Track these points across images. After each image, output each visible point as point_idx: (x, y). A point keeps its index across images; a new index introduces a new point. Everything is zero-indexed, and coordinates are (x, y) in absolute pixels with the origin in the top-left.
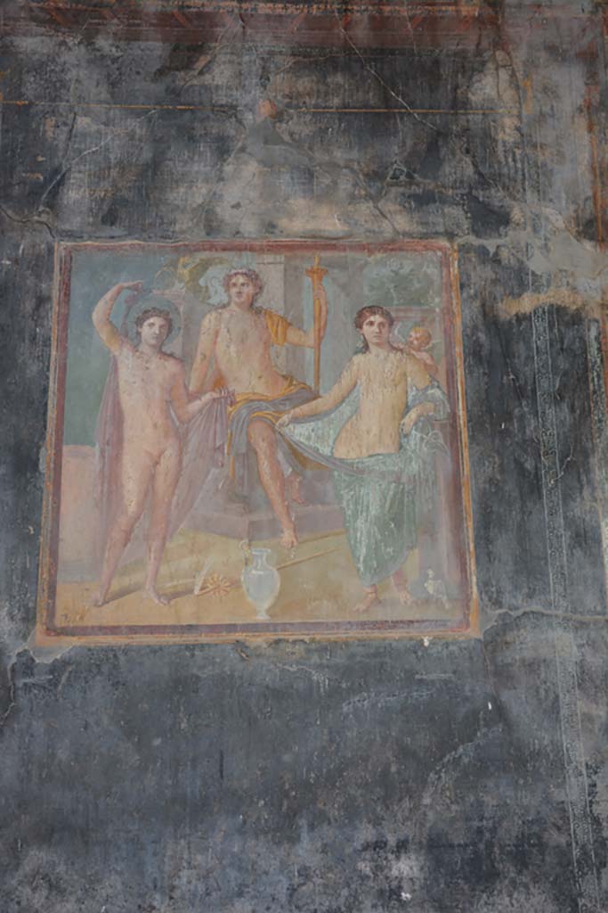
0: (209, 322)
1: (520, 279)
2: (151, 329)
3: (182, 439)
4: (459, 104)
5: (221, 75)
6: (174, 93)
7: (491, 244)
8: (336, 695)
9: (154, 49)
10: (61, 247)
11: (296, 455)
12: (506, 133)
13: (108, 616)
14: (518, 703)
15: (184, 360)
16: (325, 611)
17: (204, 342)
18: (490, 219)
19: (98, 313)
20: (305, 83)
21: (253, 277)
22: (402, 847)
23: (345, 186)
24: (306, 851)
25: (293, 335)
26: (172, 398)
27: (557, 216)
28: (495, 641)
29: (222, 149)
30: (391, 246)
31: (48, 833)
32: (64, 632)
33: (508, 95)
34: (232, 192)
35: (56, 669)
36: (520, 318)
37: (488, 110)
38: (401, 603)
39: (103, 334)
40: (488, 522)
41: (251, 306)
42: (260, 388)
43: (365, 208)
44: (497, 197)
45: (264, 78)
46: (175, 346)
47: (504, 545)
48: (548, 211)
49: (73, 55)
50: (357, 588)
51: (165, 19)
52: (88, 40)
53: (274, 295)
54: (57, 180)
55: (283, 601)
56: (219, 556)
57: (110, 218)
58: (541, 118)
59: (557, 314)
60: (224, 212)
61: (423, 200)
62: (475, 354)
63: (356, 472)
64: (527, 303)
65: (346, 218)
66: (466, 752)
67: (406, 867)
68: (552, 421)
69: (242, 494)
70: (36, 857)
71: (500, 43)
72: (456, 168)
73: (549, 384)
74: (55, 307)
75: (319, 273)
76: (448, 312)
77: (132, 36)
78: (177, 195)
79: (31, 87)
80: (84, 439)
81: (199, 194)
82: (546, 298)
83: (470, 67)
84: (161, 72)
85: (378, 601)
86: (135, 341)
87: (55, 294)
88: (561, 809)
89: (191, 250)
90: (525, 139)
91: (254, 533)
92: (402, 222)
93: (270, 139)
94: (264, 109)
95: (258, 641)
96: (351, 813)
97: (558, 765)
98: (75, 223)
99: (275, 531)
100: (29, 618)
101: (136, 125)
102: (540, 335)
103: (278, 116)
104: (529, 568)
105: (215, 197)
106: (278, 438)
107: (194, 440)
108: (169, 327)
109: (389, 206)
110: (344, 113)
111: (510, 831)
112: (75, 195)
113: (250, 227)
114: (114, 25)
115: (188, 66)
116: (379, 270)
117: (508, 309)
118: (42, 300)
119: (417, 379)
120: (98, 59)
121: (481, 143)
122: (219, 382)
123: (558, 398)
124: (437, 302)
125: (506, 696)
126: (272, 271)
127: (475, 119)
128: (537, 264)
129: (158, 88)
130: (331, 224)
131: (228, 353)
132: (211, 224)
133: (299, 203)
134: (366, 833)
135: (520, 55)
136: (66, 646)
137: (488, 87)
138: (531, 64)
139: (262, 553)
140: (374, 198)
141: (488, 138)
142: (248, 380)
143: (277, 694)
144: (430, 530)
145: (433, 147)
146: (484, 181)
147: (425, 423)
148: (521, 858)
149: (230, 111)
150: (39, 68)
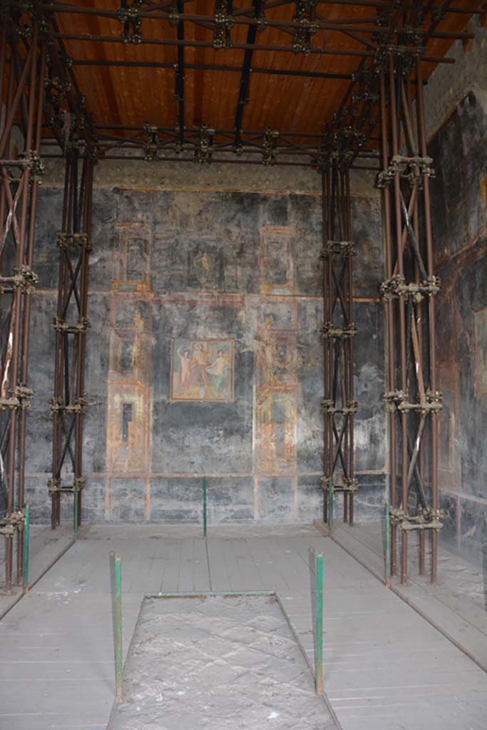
0: (195, 353)
1: (244, 346)
3: (191, 371)
4: (236, 316)
5: (198, 311)
6: (190, 314)
7: (240, 340)
8: (212, 409)
9: (187, 306)
10: (172, 340)
11: (208, 374)
12: (244, 322)
13: (180, 397)
14: (239, 411)
15: (191, 359)
16: (211, 397)
17: (194, 356)
18: (240, 336)
19: (178, 351)
20: (211, 313)
21: (202, 345)
22: (221, 430)
23: (217, 330)
24: (207, 430)
25: (208, 355)
26: (190, 364)
27: (251, 336)
28: (236, 402)
29: (198, 324)
30: (224, 340)
31: (173, 426)
32: (175, 399)
33: (244, 315)
34: (199, 331)
35: (173, 404)
36: (244, 353)
37: (241, 317)
38: (222, 397)
39: (179, 354)
40: (236, 385)
41: (202, 350)
42: (203, 363)
43: (220, 334)
44: (241, 332)
45: (205, 312)
47: (238, 388)
48: (249, 335)
49: (174, 308)
50: (216, 394)
51: (189, 301)
52: (177, 305)
53: (205, 349)
54: (172, 329)
55: (205, 395)
57: (180, 335)
58: (249, 319)
59: (249, 352)
60: (197, 334)
61: (229, 333)
62: (236, 357)
64: (245, 350)
65: (218, 336)
66: (230, 417)
67: (221, 432)
68: (247, 370)
70: (171, 429)
71: (243, 305)
72: (236, 327)
73: (247, 363)
74: (171, 351)
75: (212, 345)
76: (232, 351)
77: (183, 304)
78: (190, 332)
79: (168, 313)
81: (194, 331)
82: (248, 349)
83: (238, 310)
84: (188, 311)
85: (219, 396)
86: (184, 355)
87: (171, 347)
88: (243, 425)
89: (192, 340)
90: (247, 322)
91: (201, 386)
92: (226, 336)
93: (205, 322)
94: (205, 317)
95: (201, 401)
96: (214, 425)
97: (243, 419)
98: (174, 336)
99: (204, 385)
100: (169, 397)
101: (184, 319)
102: (246, 354)
103: (207, 318)
104: (242, 392)
105: (196, 332)
107: (193, 371)
108: (189, 353)
109: (224, 333)
110: (217, 318)
111: (236, 428)
112: (174, 331)
113: (202, 337)
114: (181, 302)
115: (192, 309)
116: (222, 344)
117: (242, 351)
118: (170, 349)
119: (227, 362)
120: (178, 308)
121: (239, 323)
122: (196, 362)
123: (248, 366)
125: (237, 410)
127: (238, 319)
128: (247, 344)
129: (188, 313)
130: (215, 337)
131: (198, 358)
132: (195, 335)
133: (210, 333)
134: (216, 428)
135: (247, 308)
136: (174, 401)
137: (241, 313)
138: (249, 309)
140: (222, 332)
143: (204, 409)
144: (227, 385)
145: (231, 324)
146: (240, 329)
147: (228, 369)
148: (237, 431)
149: (199, 317)
150: (169, 310)
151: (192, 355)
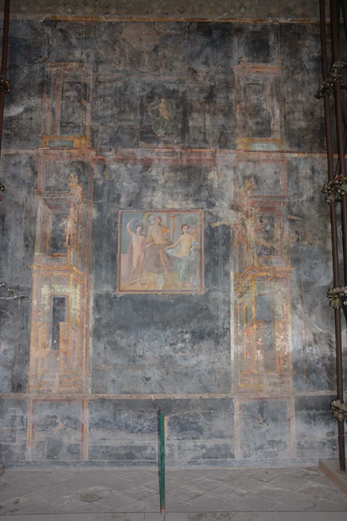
0: (151, 228)
1: (217, 218)
2: (139, 229)
3: (145, 253)
4: (205, 179)
5: (154, 173)
6: (144, 177)
7: (211, 211)
8: (175, 304)
9: (139, 167)
10: (120, 211)
11: (168, 256)
12: (216, 186)
13: (131, 288)
14: (211, 307)
15: (145, 236)
16: (173, 288)
17: (149, 232)
18: (211, 205)
19: (128, 226)
20: (172, 174)
21: (160, 218)
22: (186, 332)
23: (180, 197)
24: (168, 333)
25: (168, 231)
26: (143, 244)
27: (226, 204)
28: (207, 294)
29: (154, 190)
30: (189, 211)
31: (120, 328)
32: (123, 291)
33: (216, 177)
34: (156, 199)
35: (121, 298)
36: (216, 227)
37: (212, 180)
38: (188, 286)
39: (129, 230)
40: (207, 271)
41: (159, 224)
42: (161, 242)
43: (184, 202)
44: (213, 200)
45: (163, 173)
46: (144, 233)
47: (210, 275)
48: (224, 203)
49: (123, 169)
50: (180, 283)
51: (142, 160)
52: (126, 165)
53: (164, 222)
54: (119, 197)
55: (165, 286)
56: (153, 276)
57: (130, 205)
58: (223, 182)
59: (224, 226)
60: (154, 203)
61: (197, 200)
62: (206, 234)
63: (180, 260)
64: (218, 224)
65: (180, 205)
66: (200, 315)
67: (187, 336)
68: (221, 250)
69: (157, 264)
70: (118, 332)
71: (215, 165)
72: (205, 194)
73: (221, 242)
74: (119, 225)
75: (174, 217)
76: (201, 225)
77: (135, 164)
78: (144, 200)
79: (114, 176)
80: (125, 253)
81: (149, 199)
82: (223, 222)
83: (208, 170)
84: (141, 172)
85: (184, 286)
86: (135, 232)
87: (119, 222)
88: (218, 326)
89: (147, 212)
90: (220, 187)
91: (159, 272)
92: (192, 206)
93: (164, 187)
94: (163, 180)
95: (160, 293)
96: (177, 326)
97: (218, 318)
98: (123, 206)
99: (163, 271)
100: (115, 288)
101: (136, 184)
102: (220, 231)
103: (166, 182)
104: (215, 280)
105: (152, 200)
106: (165, 253)
107: (147, 253)
108: (142, 229)
109: (189, 202)
110: (180, 181)
111: (207, 330)
112: (123, 200)
113: (159, 207)
114: (131, 162)
115: (147, 171)
116: (186, 216)
117: (214, 225)
118: (116, 223)
119: (194, 240)
120: (128, 170)
121: (210, 188)
122: (153, 241)
123: (223, 244)
124: (199, 223)
125: (209, 305)
126: (164, 216)
127: (209, 182)
128: (221, 215)
129: (140, 176)
130: (177, 206)
131: (154, 235)
132: (150, 205)
133: (170, 201)
134: (180, 330)
135: (219, 168)
136: (123, 294)
137: (212, 175)
138: (221, 170)
139: (161, 276)
140: (186, 200)
141: (211, 187)
142: (159, 240)
143: (163, 304)
144: (195, 272)
145: (199, 189)
146: (210, 196)
147: (195, 250)
148: (209, 335)
149: (156, 181)
150: (115, 172)
151: (147, 231)
